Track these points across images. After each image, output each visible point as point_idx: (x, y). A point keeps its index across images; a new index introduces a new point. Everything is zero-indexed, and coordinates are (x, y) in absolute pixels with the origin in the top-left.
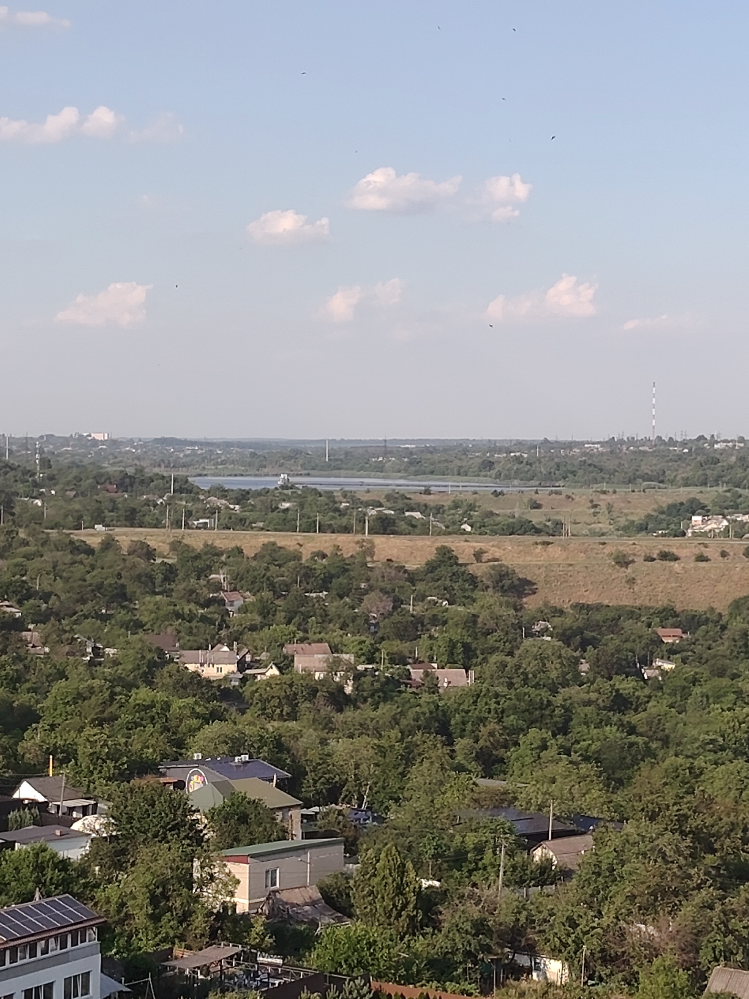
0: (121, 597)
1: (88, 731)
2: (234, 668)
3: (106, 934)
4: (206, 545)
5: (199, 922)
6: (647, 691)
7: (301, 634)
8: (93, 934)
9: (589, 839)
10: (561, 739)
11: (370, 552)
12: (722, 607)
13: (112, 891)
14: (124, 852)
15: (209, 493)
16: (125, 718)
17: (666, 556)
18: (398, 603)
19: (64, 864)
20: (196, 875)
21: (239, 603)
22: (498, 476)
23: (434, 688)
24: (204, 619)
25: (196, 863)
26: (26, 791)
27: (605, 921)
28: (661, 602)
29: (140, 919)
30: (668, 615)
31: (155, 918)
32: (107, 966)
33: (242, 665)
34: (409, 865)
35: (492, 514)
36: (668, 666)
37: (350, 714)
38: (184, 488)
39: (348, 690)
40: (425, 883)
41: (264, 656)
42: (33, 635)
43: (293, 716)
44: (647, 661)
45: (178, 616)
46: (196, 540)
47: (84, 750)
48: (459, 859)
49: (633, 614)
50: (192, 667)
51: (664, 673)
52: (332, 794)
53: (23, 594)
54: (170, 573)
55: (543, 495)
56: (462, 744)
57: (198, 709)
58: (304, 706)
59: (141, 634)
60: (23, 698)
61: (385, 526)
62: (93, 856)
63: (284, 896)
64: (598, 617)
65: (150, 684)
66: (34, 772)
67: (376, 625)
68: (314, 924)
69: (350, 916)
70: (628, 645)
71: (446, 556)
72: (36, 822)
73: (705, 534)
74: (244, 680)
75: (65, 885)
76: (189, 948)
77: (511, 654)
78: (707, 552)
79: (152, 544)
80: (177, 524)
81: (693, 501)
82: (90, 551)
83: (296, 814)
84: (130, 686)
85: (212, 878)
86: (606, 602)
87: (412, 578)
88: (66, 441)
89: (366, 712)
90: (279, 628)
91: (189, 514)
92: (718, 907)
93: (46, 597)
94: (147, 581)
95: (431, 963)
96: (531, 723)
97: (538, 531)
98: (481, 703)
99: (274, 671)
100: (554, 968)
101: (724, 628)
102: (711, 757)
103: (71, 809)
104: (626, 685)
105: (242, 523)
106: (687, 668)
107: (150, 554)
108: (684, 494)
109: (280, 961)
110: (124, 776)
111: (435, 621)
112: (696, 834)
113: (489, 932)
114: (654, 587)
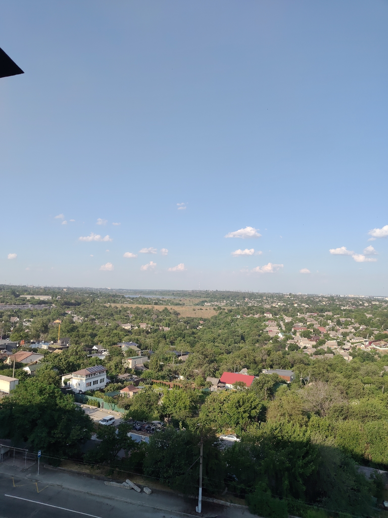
0: (112, 315)
1: (106, 337)
2: (130, 327)
3: (107, 372)
4: (126, 307)
5: (123, 369)
6: (198, 331)
7: (142, 321)
8: (105, 372)
9: (188, 356)
10: (184, 339)
11: (154, 308)
12: (209, 317)
13: (109, 365)
14: (111, 358)
15: (128, 298)
16: (112, 335)
17: (201, 309)
18: (158, 316)
19: (101, 360)
20: (123, 362)
21: (131, 316)
22: (175, 296)
23: (163, 331)
24: (126, 319)
25: (123, 360)
26: (95, 348)
27: (190, 369)
28: (200, 317)
29: (113, 369)
30: (201, 319)
31: (116, 369)
32: (107, 377)
33: (132, 327)
34: (158, 360)
35: (173, 302)
36: (201, 327)
37: (149, 335)
38: (123, 297)
39: (149, 331)
40: (161, 363)
41: (135, 325)
42: (97, 321)
43: (140, 335)
44: (198, 326)
45: (121, 318)
46: (125, 306)
47: (104, 341)
48: (166, 359)
49: (196, 319)
50: (123, 327)
51: (200, 328)
52: (146, 348)
53: (95, 314)
54: (120, 311)
55: (182, 299)
56: (168, 340)
57: (124, 334)
58: (142, 334)
59: (115, 321)
60: (95, 332)
61: (156, 304)
62: (106, 358)
63: (137, 366)
64: (190, 319)
65: (116, 330)
66: (96, 344)
67: (154, 320)
68: (142, 370)
69: (148, 369)
70: (195, 324)
71: (166, 309)
72: (96, 353)
73: (207, 306)
74: (132, 329)
75: (101, 364)
76: (121, 374)
77: (176, 325)
78: (207, 309)
79: (118, 306)
80: (122, 303)
81: (205, 300)
82: (107, 307)
83: (140, 352)
84: (113, 330)
85: (125, 362)
86: (191, 317)
87: (160, 312)
88: (104, 289)
89: (152, 334)
90: (138, 321)
91: (124, 301)
92: (208, 367)
93: (99, 315)
94: (116, 312)
95: (162, 377)
96: (179, 336)
97: (181, 305)
98: (171, 333)
99: (137, 328)
100: (182, 377)
101: (210, 321)
102: (208, 342)
103: (102, 351)
104: (194, 330)
105: (133, 303)
106: (204, 327)
107: (117, 308)
108: (204, 299)
109: (136, 377)
110: (111, 345)
111: (164, 319)
112: (205, 355)
113: (171, 372)
114: (199, 314)
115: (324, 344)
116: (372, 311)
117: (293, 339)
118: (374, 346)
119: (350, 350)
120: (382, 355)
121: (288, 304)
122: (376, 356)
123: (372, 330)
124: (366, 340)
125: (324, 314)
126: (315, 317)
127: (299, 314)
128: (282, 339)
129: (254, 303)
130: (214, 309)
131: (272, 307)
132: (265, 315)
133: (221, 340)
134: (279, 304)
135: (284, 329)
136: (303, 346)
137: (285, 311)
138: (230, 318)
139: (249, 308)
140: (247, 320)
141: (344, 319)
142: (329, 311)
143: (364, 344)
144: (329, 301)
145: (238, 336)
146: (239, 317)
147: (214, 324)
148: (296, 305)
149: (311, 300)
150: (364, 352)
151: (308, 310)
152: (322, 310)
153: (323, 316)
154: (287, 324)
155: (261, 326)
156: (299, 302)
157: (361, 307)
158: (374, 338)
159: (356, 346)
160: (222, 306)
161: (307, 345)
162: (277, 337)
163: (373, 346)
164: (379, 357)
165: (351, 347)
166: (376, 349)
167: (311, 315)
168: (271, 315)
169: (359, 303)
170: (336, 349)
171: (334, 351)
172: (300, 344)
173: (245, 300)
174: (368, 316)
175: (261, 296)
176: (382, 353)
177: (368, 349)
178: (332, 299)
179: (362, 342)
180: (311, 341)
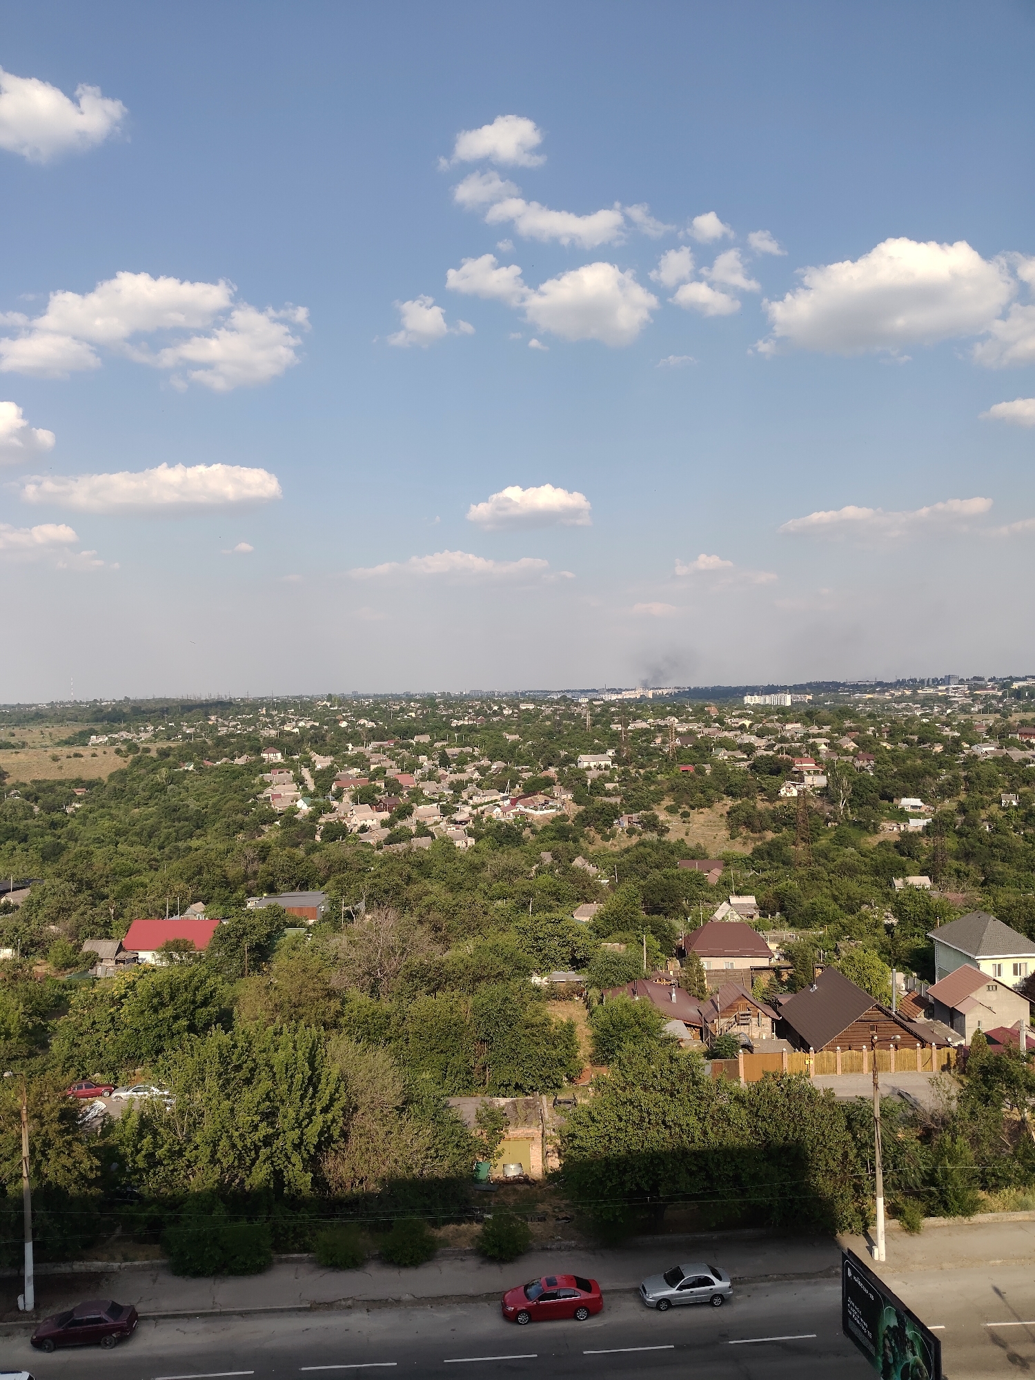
6: (68, 818)
9: (29, 890)
10: (22, 845)
12: (104, 776)
17: (76, 755)
28: (75, 776)
30: (79, 782)
36: (78, 806)
44: (68, 805)
49: (61, 783)
51: (76, 809)
55: (16, 730)
64: (44, 785)
70: (59, 798)
73: (97, 745)
78: (98, 752)
81: (91, 729)
86: (48, 778)
92: (89, 913)
96: (8, 839)
97: (14, 747)
101: (105, 786)
102: (97, 845)
104: (57, 816)
106: (87, 806)
108: (86, 727)
114: (72, 770)
115: (410, 814)
116: (519, 725)
117: (333, 810)
118: (523, 809)
119: (470, 824)
120: (539, 828)
121: (322, 724)
122: (526, 833)
123: (518, 770)
124: (505, 795)
125: (412, 741)
126: (388, 749)
127: (350, 746)
128: (307, 813)
129: (235, 727)
130: (118, 751)
131: (282, 733)
132: (264, 755)
133: (137, 834)
134: (301, 724)
135: (312, 787)
136: (359, 826)
137: (317, 740)
138: (164, 771)
139: (221, 742)
140: (214, 774)
141: (456, 750)
142: (422, 733)
143: (499, 806)
144: (423, 708)
145: (186, 819)
146: (191, 768)
147: (118, 794)
148: (344, 724)
149: (382, 708)
150: (500, 825)
151: (374, 735)
152: (407, 733)
153: (408, 746)
154: (317, 776)
155: (253, 786)
156: (351, 716)
157: (495, 719)
158: (521, 790)
159: (483, 812)
160: (142, 742)
161: (369, 823)
162: (293, 811)
163: (520, 807)
164: (533, 832)
165: (471, 815)
166: (527, 814)
167: (381, 746)
168: (279, 755)
169: (490, 708)
170: (437, 823)
171: (432, 829)
172: (353, 821)
173: (210, 720)
174: (511, 738)
175: (254, 706)
176: (538, 822)
177: (509, 818)
178: (429, 702)
179: (496, 800)
180: (379, 810)
